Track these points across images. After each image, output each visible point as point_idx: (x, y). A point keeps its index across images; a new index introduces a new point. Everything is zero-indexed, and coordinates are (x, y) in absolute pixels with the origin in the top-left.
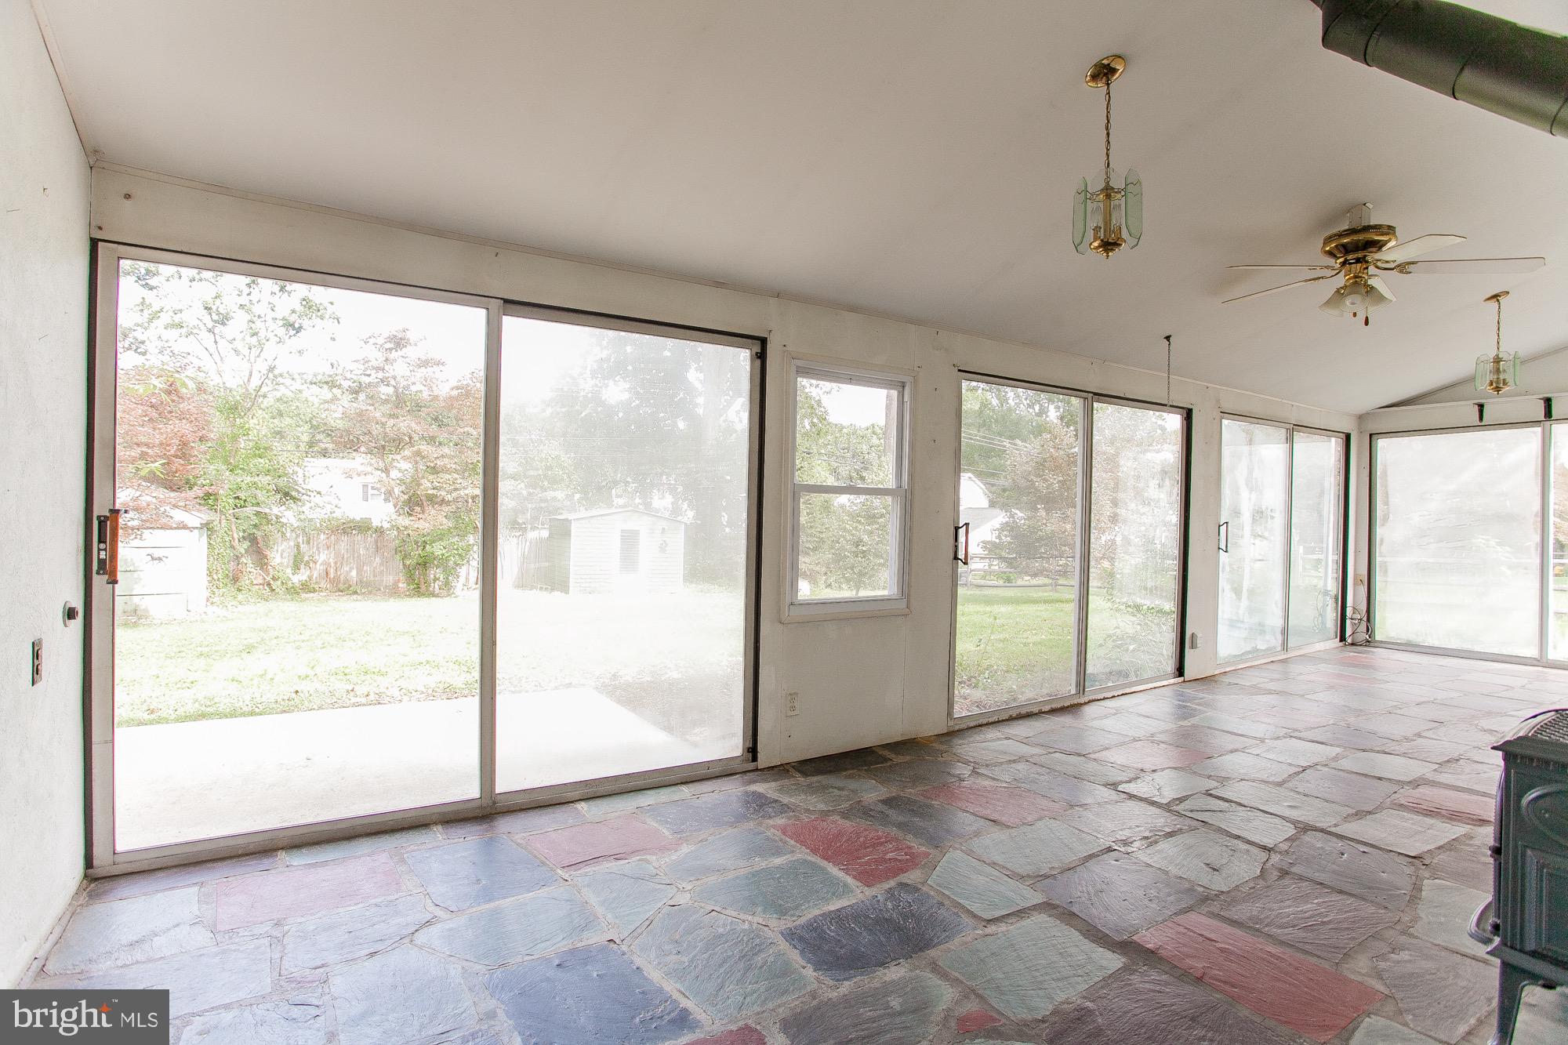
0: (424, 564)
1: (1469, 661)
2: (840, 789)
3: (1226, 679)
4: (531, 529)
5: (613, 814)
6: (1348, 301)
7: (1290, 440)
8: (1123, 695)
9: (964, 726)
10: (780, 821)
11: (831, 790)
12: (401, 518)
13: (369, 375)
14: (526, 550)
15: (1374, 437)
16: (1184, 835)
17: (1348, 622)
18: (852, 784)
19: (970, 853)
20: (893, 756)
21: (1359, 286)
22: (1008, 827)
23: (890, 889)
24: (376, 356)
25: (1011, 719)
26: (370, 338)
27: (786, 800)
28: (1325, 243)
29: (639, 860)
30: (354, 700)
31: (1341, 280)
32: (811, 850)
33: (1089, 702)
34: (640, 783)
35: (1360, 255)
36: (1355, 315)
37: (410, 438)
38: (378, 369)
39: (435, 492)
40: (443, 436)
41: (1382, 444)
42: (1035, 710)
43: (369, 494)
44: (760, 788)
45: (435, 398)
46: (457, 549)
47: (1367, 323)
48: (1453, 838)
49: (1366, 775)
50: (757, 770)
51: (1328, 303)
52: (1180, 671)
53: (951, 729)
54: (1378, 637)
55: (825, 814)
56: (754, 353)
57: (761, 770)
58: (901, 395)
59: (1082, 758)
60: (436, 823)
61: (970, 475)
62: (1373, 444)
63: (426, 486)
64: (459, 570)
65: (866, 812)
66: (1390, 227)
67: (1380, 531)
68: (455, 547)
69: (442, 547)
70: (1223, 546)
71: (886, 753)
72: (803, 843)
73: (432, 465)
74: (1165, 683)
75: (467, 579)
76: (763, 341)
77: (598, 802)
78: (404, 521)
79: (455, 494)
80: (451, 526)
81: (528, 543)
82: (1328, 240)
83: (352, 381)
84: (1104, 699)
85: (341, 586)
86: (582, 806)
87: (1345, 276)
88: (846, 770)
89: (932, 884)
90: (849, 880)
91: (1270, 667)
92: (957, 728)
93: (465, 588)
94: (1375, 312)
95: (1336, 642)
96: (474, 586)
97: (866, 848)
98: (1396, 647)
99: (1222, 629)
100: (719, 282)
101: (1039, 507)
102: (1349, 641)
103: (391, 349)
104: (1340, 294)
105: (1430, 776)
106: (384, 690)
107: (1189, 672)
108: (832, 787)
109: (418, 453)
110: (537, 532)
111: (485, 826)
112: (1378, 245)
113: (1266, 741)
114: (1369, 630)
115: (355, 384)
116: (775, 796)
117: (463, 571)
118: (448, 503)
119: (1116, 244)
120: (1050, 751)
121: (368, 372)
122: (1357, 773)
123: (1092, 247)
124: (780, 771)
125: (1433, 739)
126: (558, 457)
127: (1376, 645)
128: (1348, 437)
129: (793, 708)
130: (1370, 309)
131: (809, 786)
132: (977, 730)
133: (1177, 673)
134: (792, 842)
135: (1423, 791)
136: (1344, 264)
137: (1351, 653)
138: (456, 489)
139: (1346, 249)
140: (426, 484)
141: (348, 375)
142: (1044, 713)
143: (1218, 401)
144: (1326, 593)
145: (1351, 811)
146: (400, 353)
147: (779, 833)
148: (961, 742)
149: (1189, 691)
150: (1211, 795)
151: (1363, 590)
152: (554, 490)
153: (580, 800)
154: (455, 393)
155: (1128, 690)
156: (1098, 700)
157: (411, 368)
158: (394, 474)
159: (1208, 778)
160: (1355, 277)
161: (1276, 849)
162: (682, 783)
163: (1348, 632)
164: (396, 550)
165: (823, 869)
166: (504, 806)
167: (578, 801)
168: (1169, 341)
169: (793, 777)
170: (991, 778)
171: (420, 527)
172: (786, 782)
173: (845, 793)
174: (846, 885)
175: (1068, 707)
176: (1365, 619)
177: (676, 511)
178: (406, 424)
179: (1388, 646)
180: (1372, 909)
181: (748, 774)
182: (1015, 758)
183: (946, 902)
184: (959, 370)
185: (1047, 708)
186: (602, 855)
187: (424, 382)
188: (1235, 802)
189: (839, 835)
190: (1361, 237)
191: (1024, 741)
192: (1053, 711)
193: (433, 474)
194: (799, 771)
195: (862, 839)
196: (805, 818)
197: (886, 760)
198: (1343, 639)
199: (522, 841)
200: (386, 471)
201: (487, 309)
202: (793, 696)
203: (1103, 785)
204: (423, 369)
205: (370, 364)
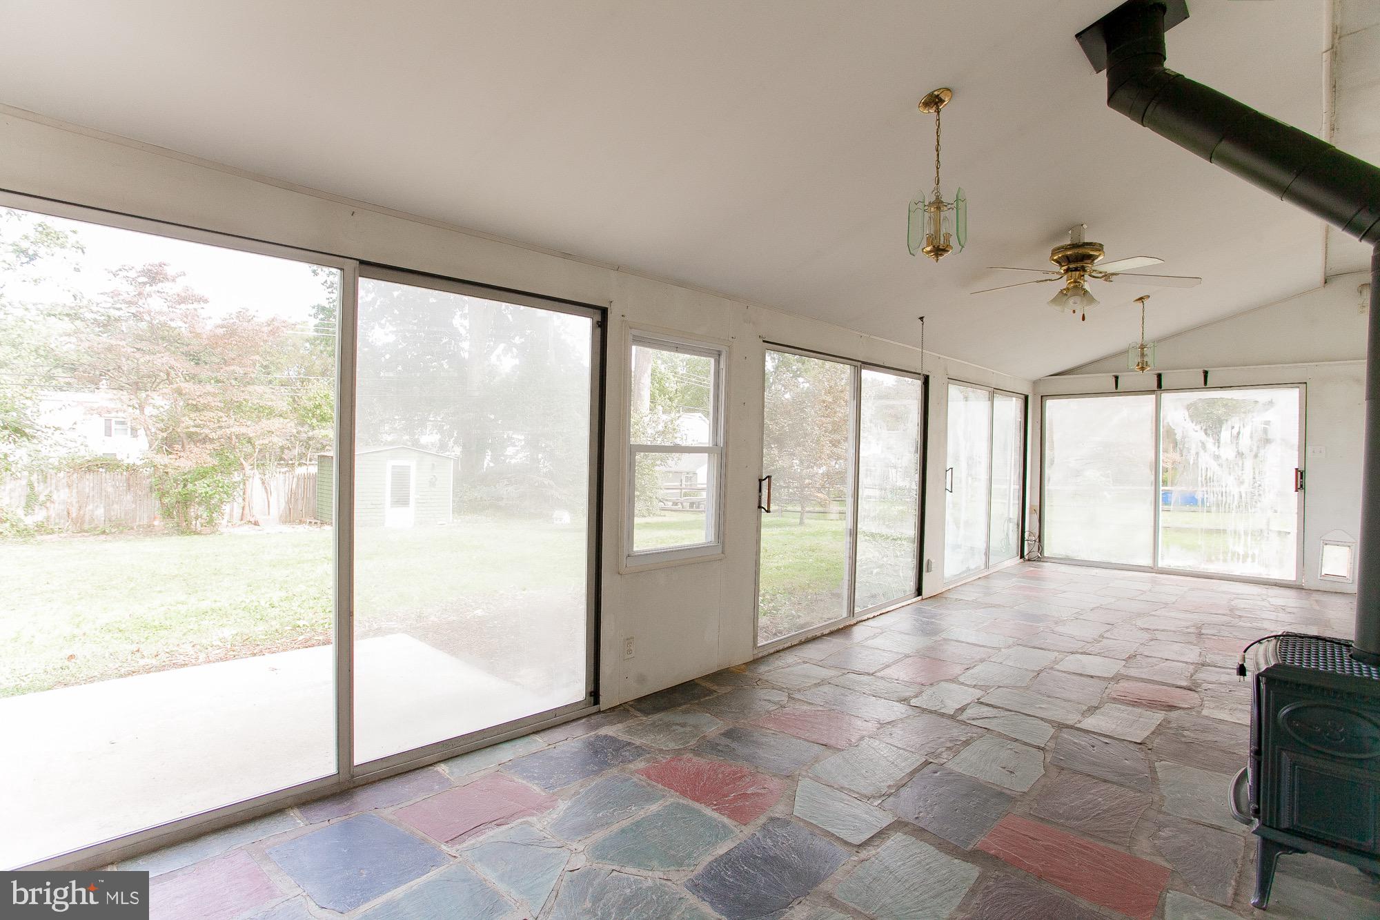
0: (185, 501)
1: (1108, 571)
2: (683, 725)
3: (953, 596)
4: (299, 465)
5: (479, 774)
6: (1071, 301)
7: (991, 399)
8: (881, 614)
9: (765, 653)
10: (640, 764)
11: (674, 727)
12: (159, 456)
13: (120, 309)
14: (294, 486)
15: (1044, 398)
16: (977, 742)
17: (1026, 542)
18: (691, 719)
19: (817, 779)
20: (715, 688)
21: (1077, 289)
22: (840, 750)
23: (764, 824)
24: (127, 290)
25: (801, 643)
26: (120, 270)
27: (638, 741)
28: (1053, 253)
29: (521, 824)
30: (142, 662)
31: (1064, 283)
32: (680, 792)
33: (857, 623)
34: (495, 738)
35: (1079, 265)
36: (1074, 312)
37: (168, 374)
38: (130, 303)
39: (198, 430)
40: (204, 373)
41: (1049, 403)
42: (818, 634)
43: (113, 429)
44: (608, 731)
45: (198, 335)
46: (222, 487)
47: (1083, 319)
48: (1158, 723)
49: (1081, 675)
50: (599, 712)
51: (1054, 301)
52: (919, 591)
53: (756, 657)
54: (1046, 554)
55: (678, 753)
56: (595, 321)
57: (604, 712)
58: (718, 362)
59: (872, 677)
60: (291, 807)
61: (700, 414)
62: (1043, 403)
63: (188, 422)
64: (224, 507)
65: (714, 747)
66: (1101, 245)
67: (1048, 472)
68: (220, 485)
69: (206, 486)
70: (949, 487)
71: (708, 685)
72: (670, 786)
73: (194, 403)
74: (909, 602)
75: (231, 515)
76: (604, 312)
77: (458, 762)
78: (162, 459)
79: (219, 432)
80: (216, 464)
81: (295, 479)
82: (1054, 252)
83: (100, 314)
84: (868, 619)
85: (86, 527)
86: (442, 768)
87: (1067, 281)
88: (680, 705)
89: (798, 815)
90: (726, 820)
91: (977, 582)
92: (760, 655)
93: (230, 524)
94: (1089, 310)
95: (1018, 560)
96: (239, 523)
97: (727, 785)
98: (1059, 561)
99: (947, 552)
100: (566, 254)
101: (773, 446)
102: (1027, 558)
103: (145, 284)
104: (1064, 293)
105: (1123, 671)
106: (176, 648)
107: (926, 591)
108: (677, 724)
109: (179, 392)
110: (304, 468)
111: (347, 804)
112: (1091, 258)
113: (1002, 650)
114: (1041, 549)
115: (103, 318)
116: (625, 738)
117: (226, 508)
118: (212, 441)
119: (945, 250)
120: (844, 672)
121: (118, 306)
122: (1074, 673)
123: (924, 250)
124: (621, 711)
125: (1110, 639)
126: (326, 396)
127: (1045, 560)
128: (1026, 398)
129: (630, 652)
130: (1086, 308)
131: (653, 724)
132: (777, 656)
133: (917, 593)
134: (660, 786)
135: (1124, 685)
136: (1067, 271)
137: (1029, 568)
138: (220, 427)
139: (1068, 259)
140: (187, 421)
141: (95, 308)
142: (824, 635)
143: (946, 369)
144: (1010, 520)
145: (1085, 708)
146: (154, 288)
147: (644, 777)
148: (767, 668)
149: (929, 607)
150: (982, 703)
151: (1036, 517)
152: (323, 428)
153: (439, 762)
154: (221, 331)
155: (884, 611)
156: (864, 621)
157: (170, 304)
158: (149, 410)
159: (974, 687)
160: (1075, 282)
161: (1047, 748)
162: (534, 733)
163: (1026, 552)
164: (151, 488)
165: (699, 812)
166: (362, 779)
167: (436, 763)
168: (922, 321)
169: (636, 717)
170: (807, 702)
171: (182, 465)
172: (630, 722)
173: (688, 729)
174: (724, 826)
175: (842, 629)
176: (1038, 540)
177: (443, 446)
178: (163, 360)
179: (1053, 561)
180: (1132, 794)
181: (593, 717)
182: (819, 681)
183: (817, 831)
184: (764, 341)
185: (827, 631)
186: (483, 821)
187: (185, 319)
188: (1002, 708)
189: (699, 774)
190: (1081, 251)
191: (820, 664)
192: (832, 633)
193: (195, 411)
194: (639, 710)
195: (720, 776)
196: (663, 759)
197: (711, 692)
198: (1022, 556)
199: (394, 818)
200: (141, 408)
201: (342, 269)
202: (629, 640)
203: (897, 701)
204: (183, 306)
205: (121, 298)
